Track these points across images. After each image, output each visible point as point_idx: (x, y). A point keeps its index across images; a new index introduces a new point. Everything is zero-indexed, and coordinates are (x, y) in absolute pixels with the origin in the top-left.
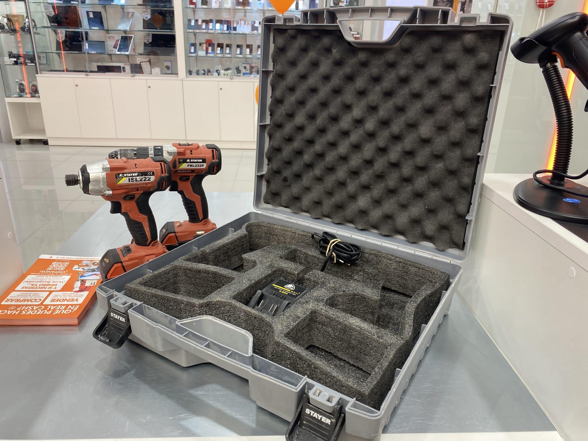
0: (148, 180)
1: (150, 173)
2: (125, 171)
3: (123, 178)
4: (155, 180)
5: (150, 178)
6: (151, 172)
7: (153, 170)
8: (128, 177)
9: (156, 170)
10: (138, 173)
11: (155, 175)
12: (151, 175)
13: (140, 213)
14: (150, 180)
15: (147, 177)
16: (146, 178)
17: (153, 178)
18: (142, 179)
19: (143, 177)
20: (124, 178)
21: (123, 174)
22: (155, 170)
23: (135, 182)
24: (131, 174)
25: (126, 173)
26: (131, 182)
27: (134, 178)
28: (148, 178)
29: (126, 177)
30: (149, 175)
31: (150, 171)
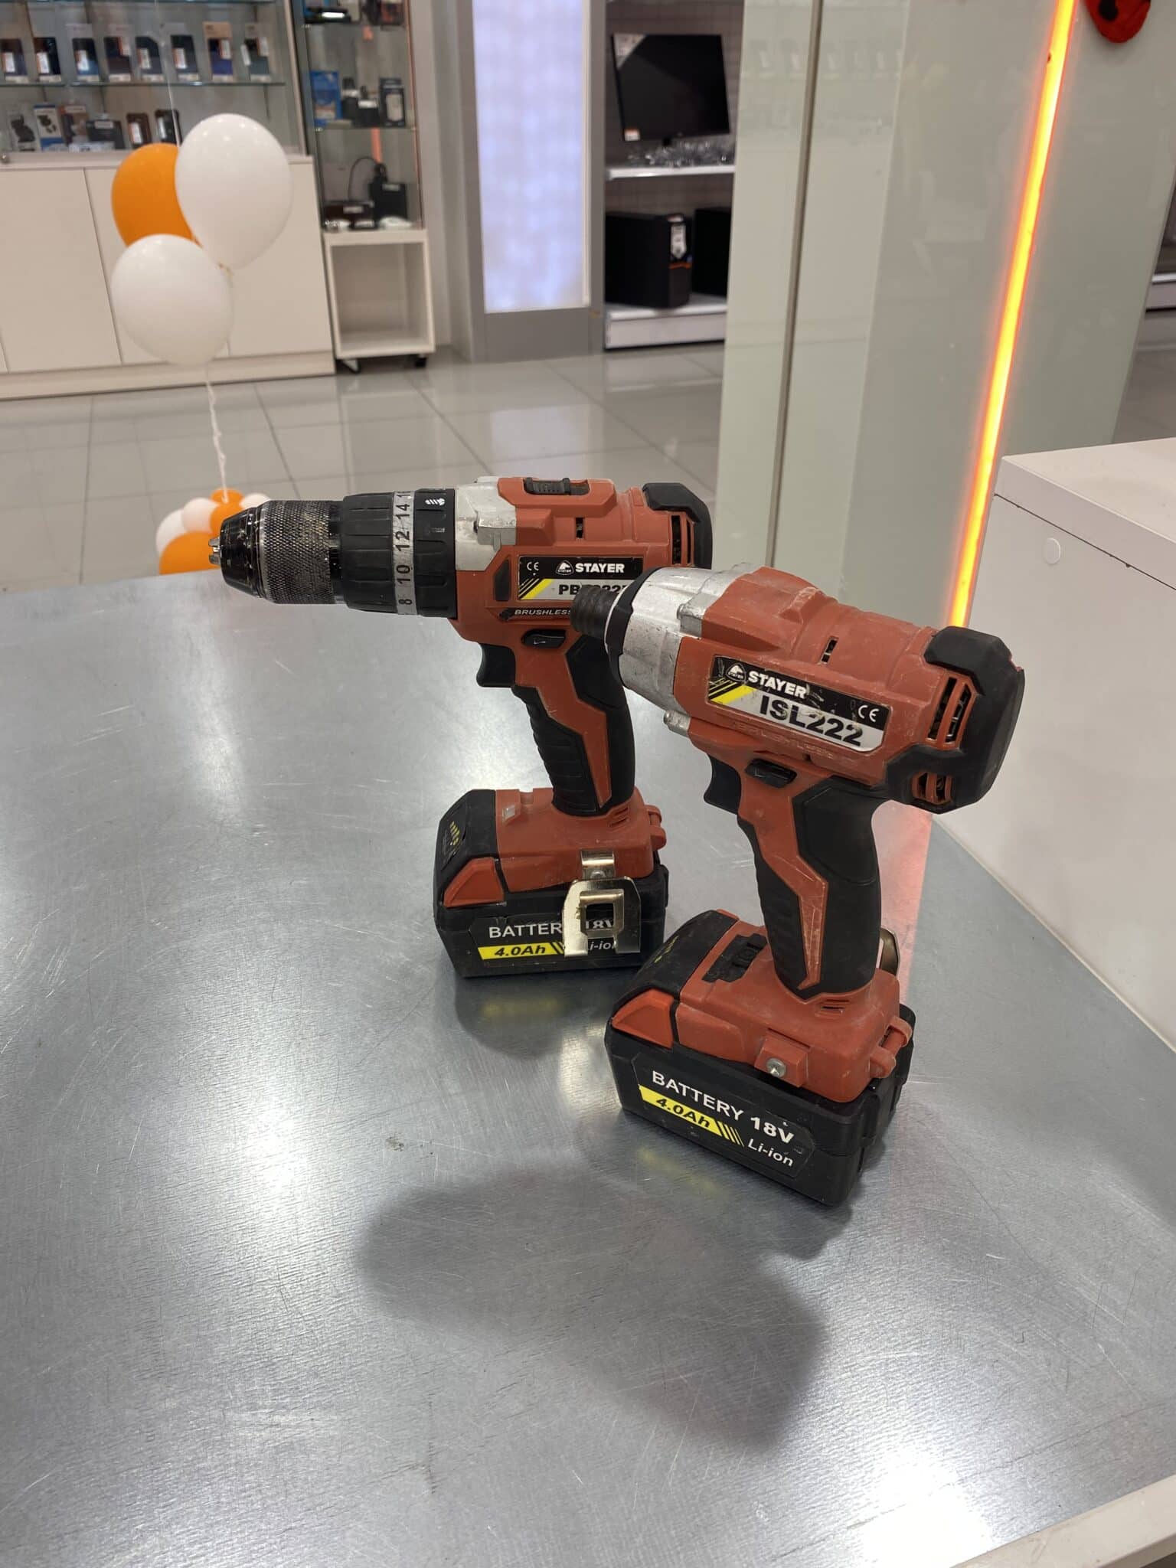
0: (849, 739)
1: (866, 712)
2: (762, 658)
3: (739, 684)
4: (879, 753)
5: (859, 734)
6: (872, 706)
7: (886, 701)
8: (765, 689)
9: (904, 704)
10: (814, 688)
11: (888, 727)
12: (866, 721)
13: (801, 854)
14: (858, 744)
15: (846, 722)
16: (841, 726)
17: (871, 739)
18: (822, 721)
19: (829, 716)
20: (744, 691)
21: (748, 668)
22: (897, 704)
23: (786, 722)
24: (781, 684)
25: (760, 670)
26: (768, 716)
27: (786, 706)
28: (850, 727)
29: (756, 685)
30: (859, 720)
31: (872, 700)
